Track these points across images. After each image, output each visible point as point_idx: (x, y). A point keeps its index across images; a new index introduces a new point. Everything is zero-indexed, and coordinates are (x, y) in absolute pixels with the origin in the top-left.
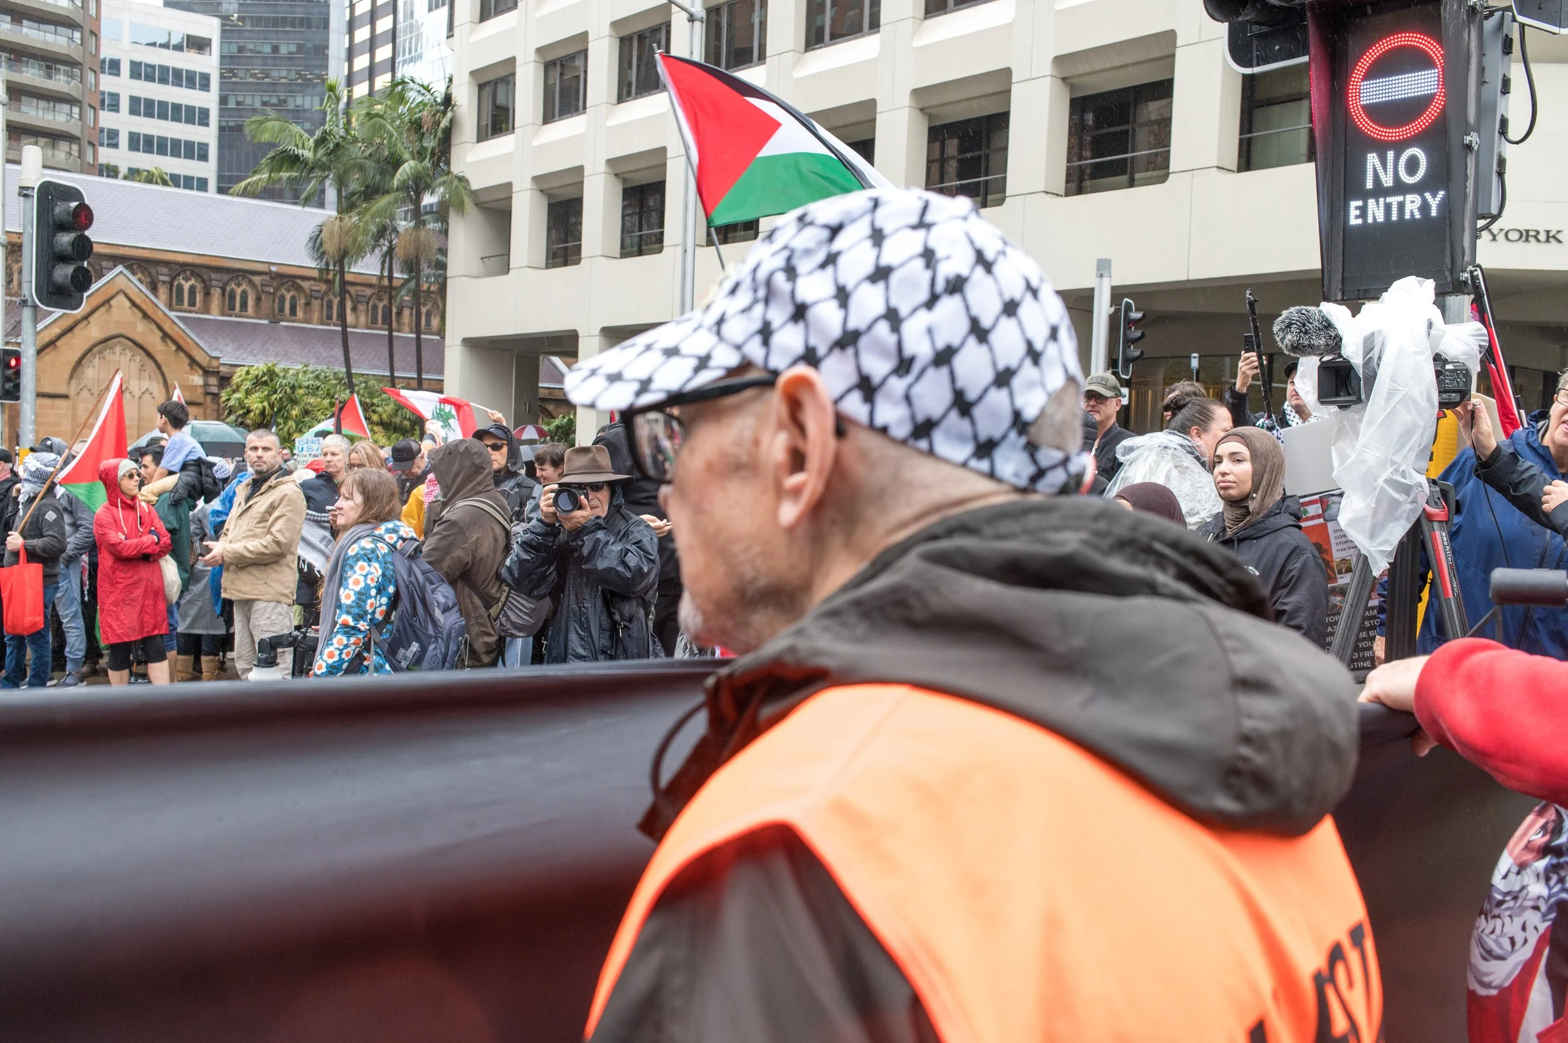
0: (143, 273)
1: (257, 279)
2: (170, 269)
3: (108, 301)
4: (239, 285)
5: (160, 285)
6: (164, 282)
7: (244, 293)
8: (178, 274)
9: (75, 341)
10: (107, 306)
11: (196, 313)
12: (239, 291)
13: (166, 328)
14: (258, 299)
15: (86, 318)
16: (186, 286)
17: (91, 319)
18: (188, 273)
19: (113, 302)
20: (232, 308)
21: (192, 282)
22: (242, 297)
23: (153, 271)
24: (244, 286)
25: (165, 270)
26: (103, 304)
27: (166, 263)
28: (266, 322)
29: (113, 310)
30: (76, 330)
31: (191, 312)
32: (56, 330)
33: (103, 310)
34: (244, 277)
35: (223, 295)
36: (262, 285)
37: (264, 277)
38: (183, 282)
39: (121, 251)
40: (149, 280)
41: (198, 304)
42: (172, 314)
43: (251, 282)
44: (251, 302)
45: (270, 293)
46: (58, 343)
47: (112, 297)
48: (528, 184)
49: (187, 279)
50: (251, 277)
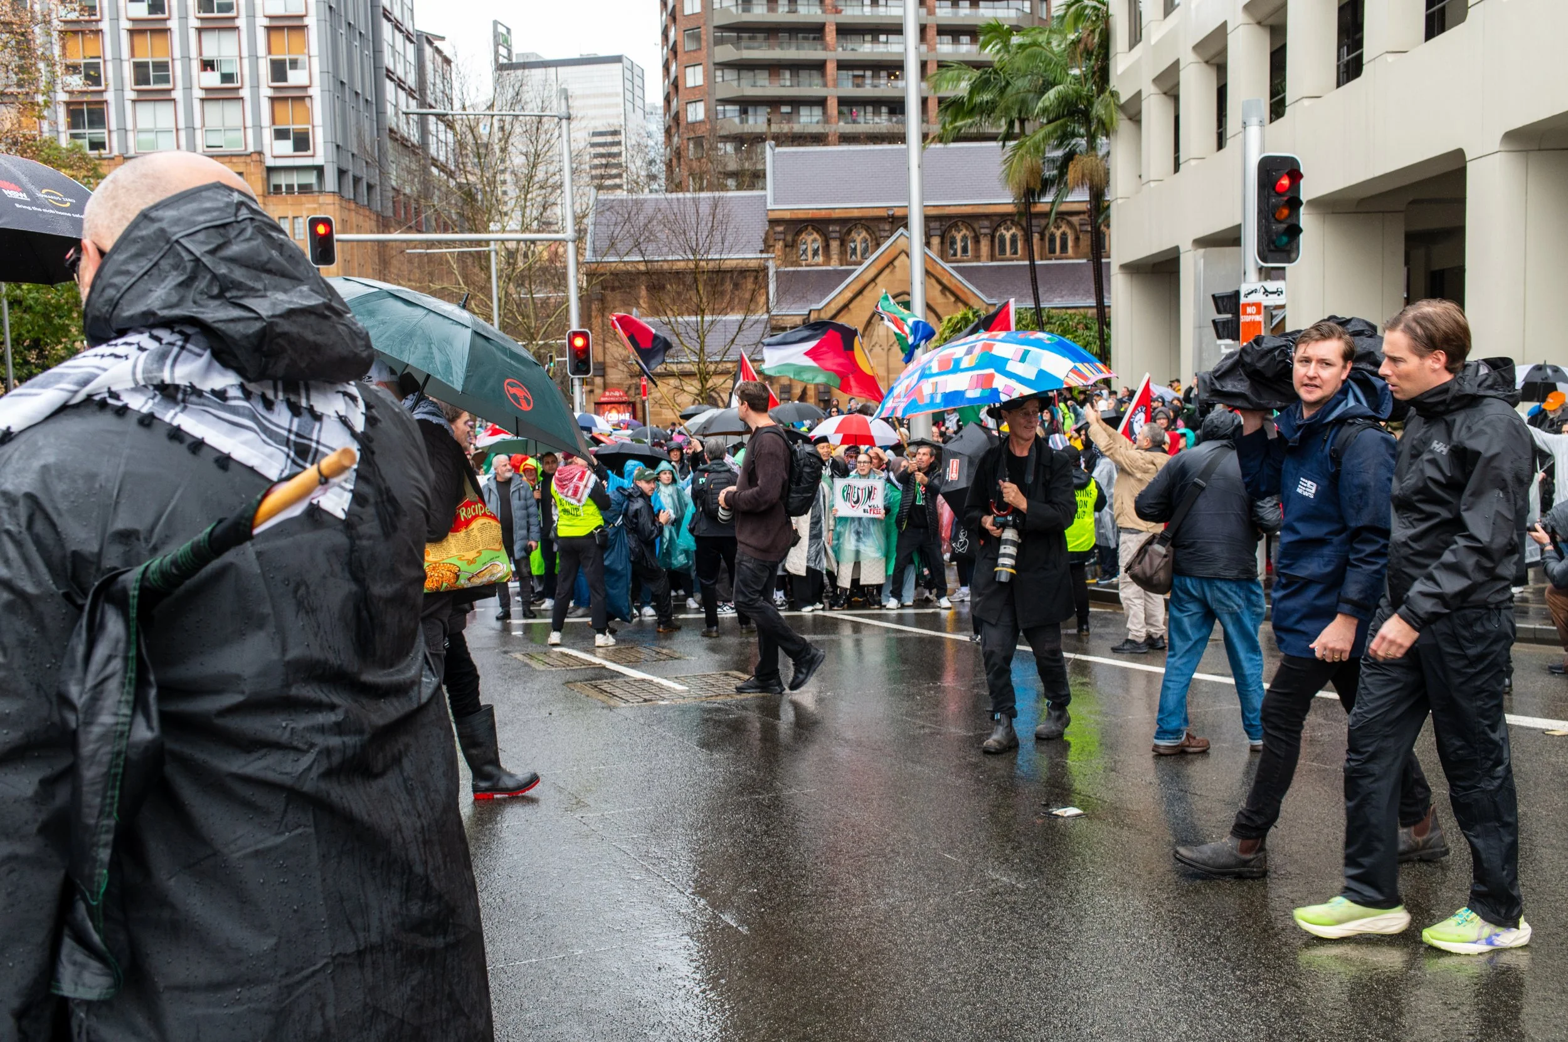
0: (967, 229)
1: (1075, 220)
2: (991, 222)
3: (891, 262)
4: (1058, 228)
5: (981, 238)
6: (985, 235)
7: (1064, 234)
8: (999, 225)
9: (865, 302)
10: (891, 267)
11: (1017, 260)
12: (1058, 234)
13: (945, 281)
14: (1077, 239)
15: (873, 280)
16: (1008, 235)
17: (879, 280)
18: (1009, 223)
19: (896, 263)
20: (1052, 251)
21: (1013, 230)
22: (1061, 239)
23: (976, 226)
24: (1064, 228)
25: (986, 223)
26: (887, 266)
27: (987, 216)
28: (1084, 261)
29: (897, 269)
30: (865, 293)
31: (1012, 260)
32: (848, 295)
33: (887, 271)
34: (1063, 219)
35: (1042, 239)
36: (1081, 225)
37: (1082, 216)
38: (1004, 232)
39: (946, 211)
40: (972, 234)
41: (1019, 252)
42: (947, 266)
43: (1070, 224)
44: (1070, 244)
45: (1087, 232)
46: (851, 306)
47: (895, 258)
48: (1153, 89)
49: (1008, 229)
50: (1070, 218)
